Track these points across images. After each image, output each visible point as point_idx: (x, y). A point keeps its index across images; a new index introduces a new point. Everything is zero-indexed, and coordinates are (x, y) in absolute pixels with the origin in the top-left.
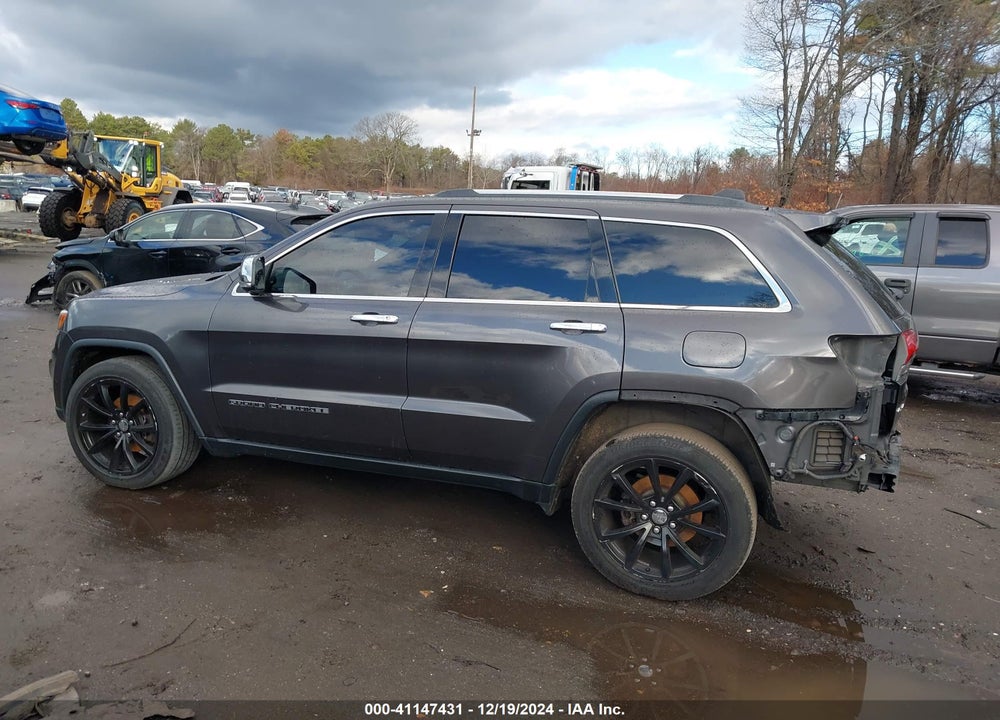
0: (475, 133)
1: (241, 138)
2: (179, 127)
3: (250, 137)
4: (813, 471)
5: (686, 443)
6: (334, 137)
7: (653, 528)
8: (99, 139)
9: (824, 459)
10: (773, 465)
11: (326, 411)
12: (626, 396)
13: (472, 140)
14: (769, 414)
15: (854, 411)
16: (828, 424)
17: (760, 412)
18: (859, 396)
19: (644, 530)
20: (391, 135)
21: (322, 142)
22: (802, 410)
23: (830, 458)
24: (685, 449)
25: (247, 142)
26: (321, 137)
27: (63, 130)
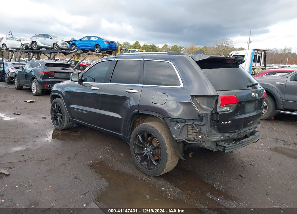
0: (250, 42)
1: (180, 48)
2: (164, 47)
3: (182, 48)
4: (187, 140)
5: (152, 127)
6: (207, 47)
7: (147, 152)
8: (130, 50)
9: (191, 136)
10: (174, 136)
11: (87, 113)
12: (140, 112)
13: (249, 45)
14: (172, 119)
15: (198, 121)
16: (190, 124)
17: (170, 118)
18: (199, 116)
19: (144, 153)
20: (224, 44)
21: (203, 48)
22: (181, 119)
23: (193, 136)
24: (152, 129)
25: (181, 49)
26: (203, 47)
27: (116, 48)
